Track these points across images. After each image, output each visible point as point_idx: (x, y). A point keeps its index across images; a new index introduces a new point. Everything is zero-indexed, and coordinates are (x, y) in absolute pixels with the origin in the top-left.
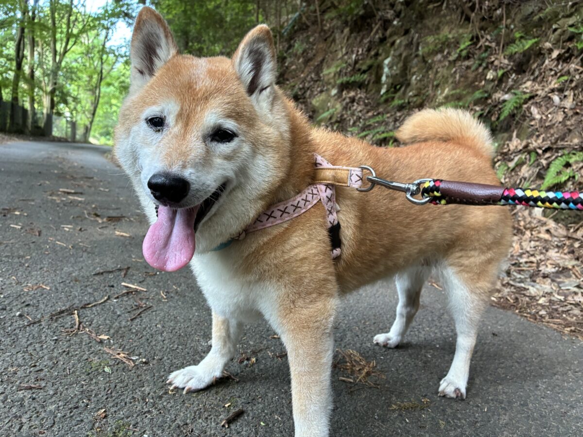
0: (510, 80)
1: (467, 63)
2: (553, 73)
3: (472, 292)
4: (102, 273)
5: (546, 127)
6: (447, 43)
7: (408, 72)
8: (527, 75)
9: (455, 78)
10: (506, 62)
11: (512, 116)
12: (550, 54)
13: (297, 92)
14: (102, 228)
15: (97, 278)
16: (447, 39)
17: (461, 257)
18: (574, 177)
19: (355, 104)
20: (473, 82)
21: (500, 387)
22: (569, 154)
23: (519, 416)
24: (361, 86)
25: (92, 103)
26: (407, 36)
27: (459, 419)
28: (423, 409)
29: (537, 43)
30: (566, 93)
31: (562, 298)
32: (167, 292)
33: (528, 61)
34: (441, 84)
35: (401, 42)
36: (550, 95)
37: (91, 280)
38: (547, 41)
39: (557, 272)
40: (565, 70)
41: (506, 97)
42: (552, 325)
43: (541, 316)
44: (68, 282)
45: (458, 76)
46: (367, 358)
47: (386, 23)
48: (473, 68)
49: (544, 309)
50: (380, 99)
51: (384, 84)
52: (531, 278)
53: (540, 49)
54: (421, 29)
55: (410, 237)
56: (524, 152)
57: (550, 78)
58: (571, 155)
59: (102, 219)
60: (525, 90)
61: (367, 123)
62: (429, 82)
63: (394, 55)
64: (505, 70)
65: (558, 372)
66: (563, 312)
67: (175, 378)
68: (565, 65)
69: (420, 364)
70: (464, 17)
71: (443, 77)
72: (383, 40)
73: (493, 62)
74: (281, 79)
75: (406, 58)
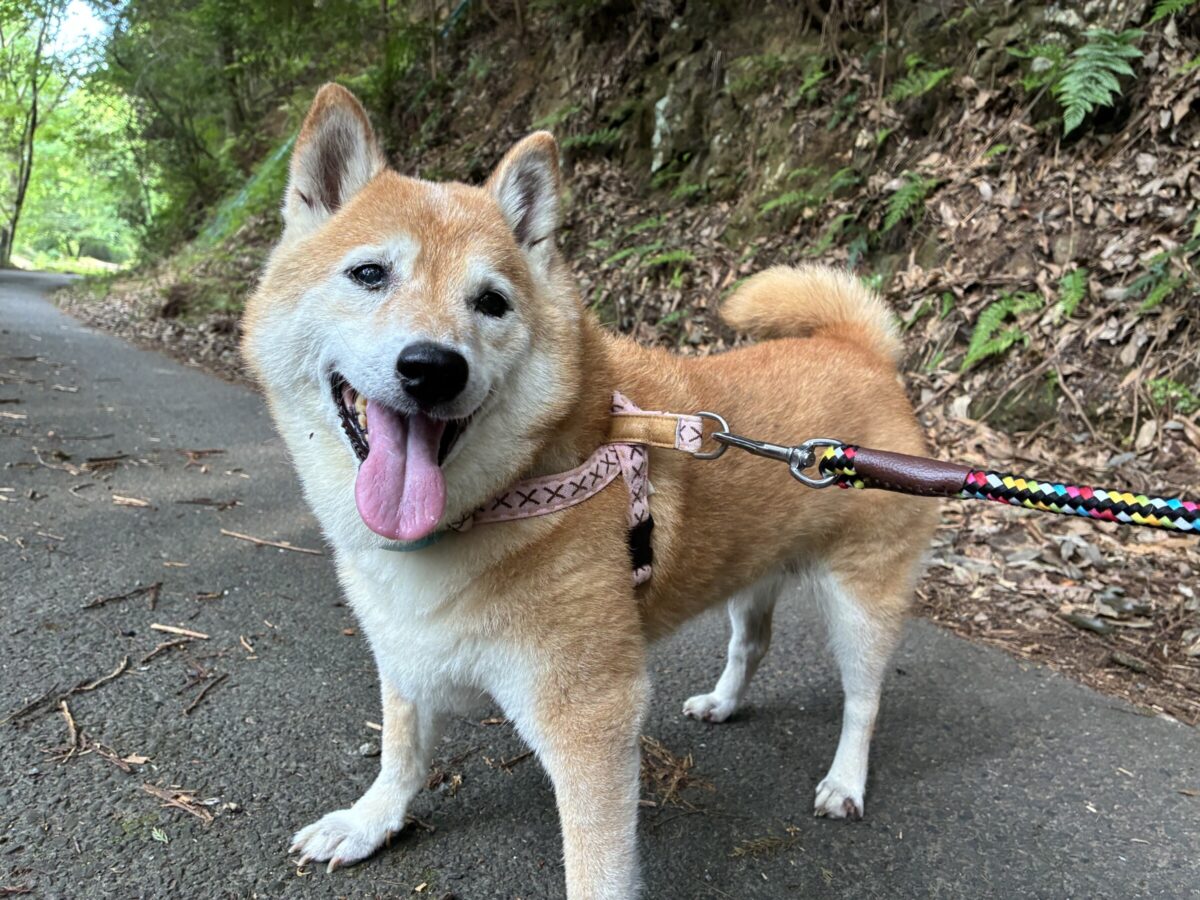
0: (900, 149)
1: (818, 114)
2: (978, 137)
3: (872, 615)
4: (103, 604)
5: (969, 243)
6: (778, 73)
7: (704, 126)
8: (930, 142)
9: (797, 142)
10: (891, 113)
11: (908, 221)
12: (972, 99)
13: (478, 163)
14: (81, 487)
15: (94, 616)
16: (779, 64)
17: (853, 554)
18: (1021, 341)
19: (601, 190)
20: (831, 152)
21: (921, 784)
22: (1011, 296)
23: (959, 841)
24: (610, 152)
25: (14, 179)
26: (699, 54)
27: (856, 862)
28: (791, 849)
29: (948, 78)
30: (1004, 177)
31: (1012, 585)
32: (252, 638)
33: (932, 113)
34: (771, 155)
35: (687, 66)
36: (973, 180)
37: (80, 621)
38: (965, 74)
39: (1001, 533)
40: (1002, 132)
41: (894, 184)
42: (998, 641)
43: (978, 625)
44: (31, 630)
45: (801, 140)
46: (674, 749)
47: (657, 26)
48: (831, 125)
49: (982, 609)
50: (650, 181)
51: (657, 151)
52: (955, 545)
53: (954, 89)
54: (727, 41)
55: (765, 531)
56: (931, 293)
57: (973, 148)
58: (1016, 300)
59: (77, 465)
60: (928, 170)
61: (629, 232)
62: (746, 149)
63: (674, 93)
64: (891, 130)
65: (1017, 740)
66: (1017, 614)
67: (307, 840)
68: (1000, 121)
69: (775, 751)
70: (809, 21)
71: (774, 140)
72: (651, 60)
73: (866, 114)
74: (443, 134)
75: (700, 98)
